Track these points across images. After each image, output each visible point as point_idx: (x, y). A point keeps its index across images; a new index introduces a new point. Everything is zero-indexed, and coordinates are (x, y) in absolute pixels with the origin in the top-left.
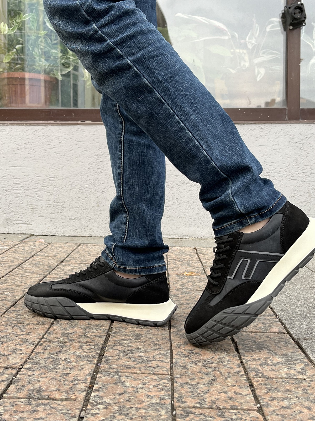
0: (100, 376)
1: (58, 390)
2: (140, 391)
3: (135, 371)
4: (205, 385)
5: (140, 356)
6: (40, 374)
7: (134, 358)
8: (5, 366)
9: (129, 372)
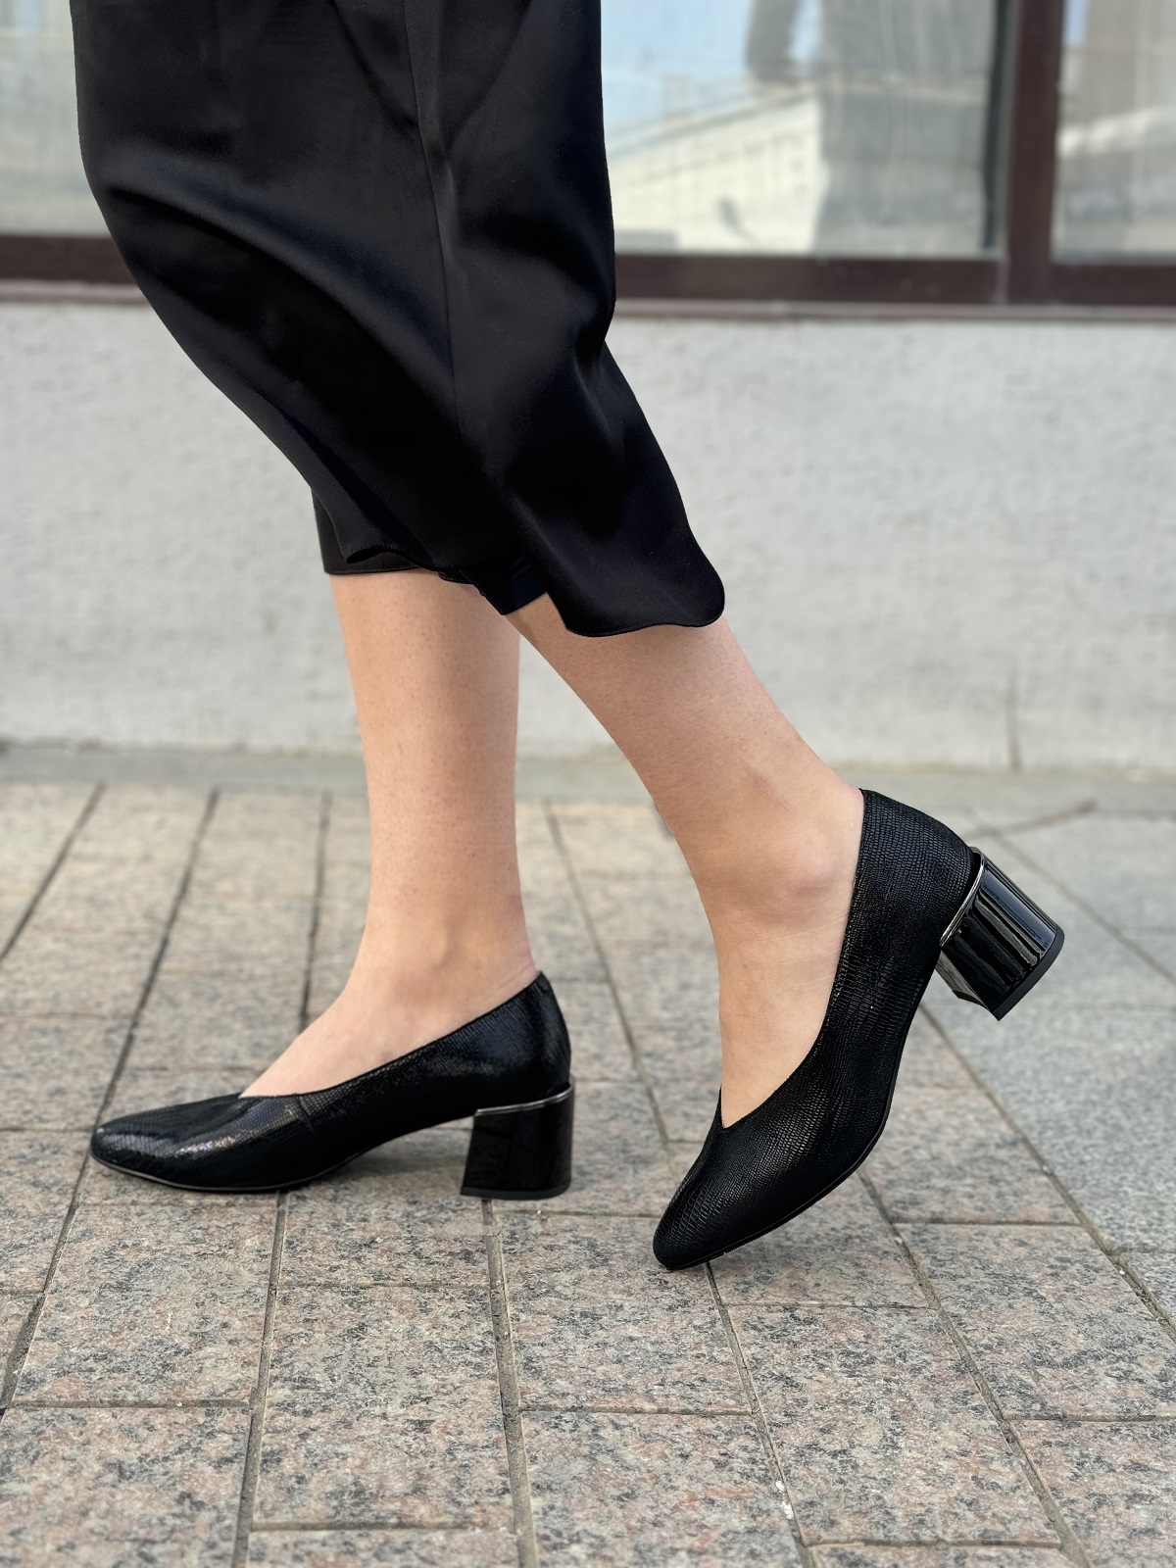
1: (418, 1490)
3: (639, 1403)
6: (334, 1427)
9: (617, 1411)
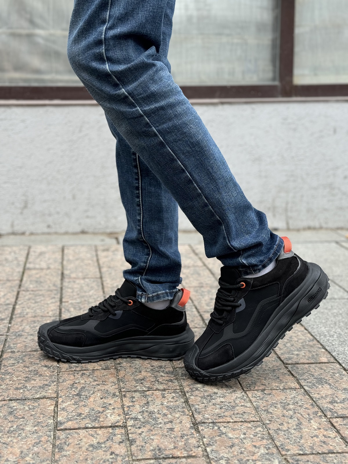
0: (201, 428)
1: (175, 448)
2: (245, 441)
3: (229, 420)
4: (294, 429)
5: (222, 402)
6: (148, 431)
7: (218, 404)
8: (110, 425)
